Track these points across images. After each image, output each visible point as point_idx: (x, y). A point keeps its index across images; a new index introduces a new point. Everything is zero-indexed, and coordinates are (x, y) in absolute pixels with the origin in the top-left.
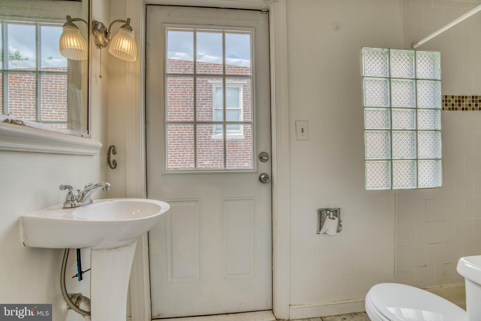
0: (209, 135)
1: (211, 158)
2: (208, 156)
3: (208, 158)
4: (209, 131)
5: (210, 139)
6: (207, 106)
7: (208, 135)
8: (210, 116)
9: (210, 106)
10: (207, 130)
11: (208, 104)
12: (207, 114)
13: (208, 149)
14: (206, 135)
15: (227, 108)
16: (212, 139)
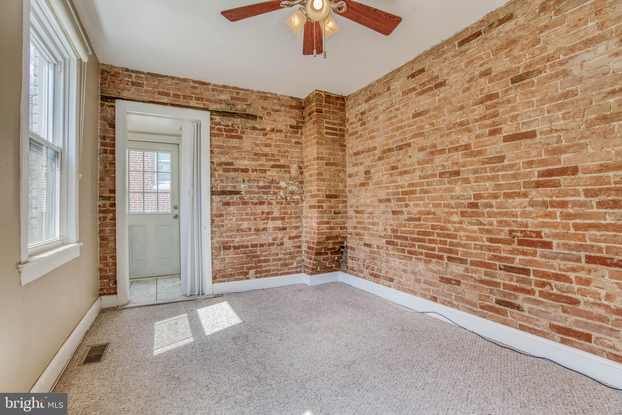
0: (151, 186)
1: (152, 207)
2: (149, 205)
3: (150, 207)
4: (150, 182)
5: (151, 190)
6: (149, 159)
7: (149, 185)
8: (151, 168)
9: (151, 159)
10: (149, 181)
11: (150, 156)
12: (149, 165)
13: (149, 198)
14: (148, 185)
15: (159, 161)
16: (153, 190)
